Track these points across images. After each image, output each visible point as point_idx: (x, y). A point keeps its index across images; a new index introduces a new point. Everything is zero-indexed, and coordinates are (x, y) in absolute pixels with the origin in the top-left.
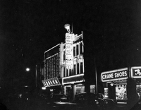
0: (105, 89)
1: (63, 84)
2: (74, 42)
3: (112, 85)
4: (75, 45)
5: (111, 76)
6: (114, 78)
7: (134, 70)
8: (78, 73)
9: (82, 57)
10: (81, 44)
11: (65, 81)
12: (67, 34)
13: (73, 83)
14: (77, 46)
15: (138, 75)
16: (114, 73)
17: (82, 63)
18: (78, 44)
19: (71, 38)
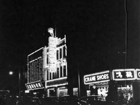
0: (88, 92)
1: (46, 87)
2: (58, 46)
3: (94, 87)
4: (58, 49)
5: (94, 79)
6: (97, 81)
7: (115, 73)
8: (61, 77)
9: (65, 60)
10: (64, 48)
11: (48, 84)
12: (50, 38)
13: (56, 86)
14: (61, 49)
15: (119, 78)
16: (96, 76)
17: (65, 66)
18: (62, 47)
19: (54, 42)
